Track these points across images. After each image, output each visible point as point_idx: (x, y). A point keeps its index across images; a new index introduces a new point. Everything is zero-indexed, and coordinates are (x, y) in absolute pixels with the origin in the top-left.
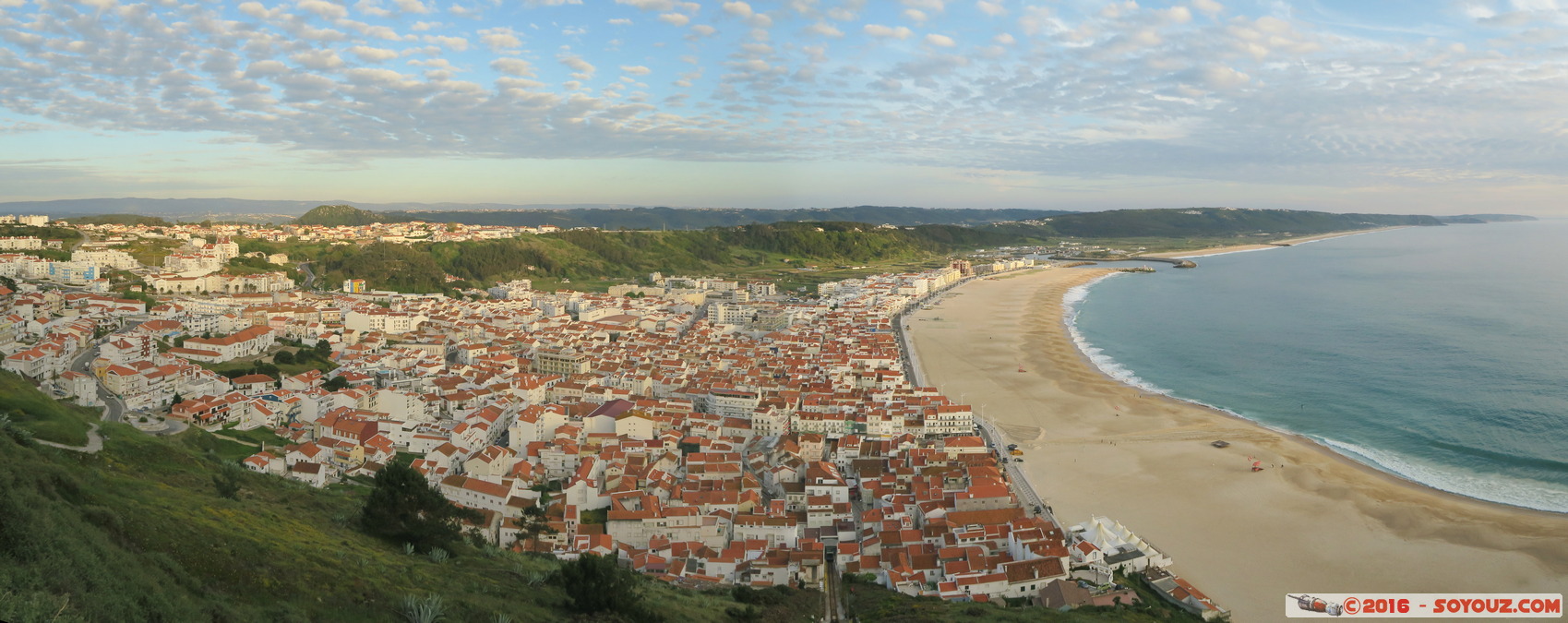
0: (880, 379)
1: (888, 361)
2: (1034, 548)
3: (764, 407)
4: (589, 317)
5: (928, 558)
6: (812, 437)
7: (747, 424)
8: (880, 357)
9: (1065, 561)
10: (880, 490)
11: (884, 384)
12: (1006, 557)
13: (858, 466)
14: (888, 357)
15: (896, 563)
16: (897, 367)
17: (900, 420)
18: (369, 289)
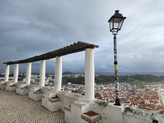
0: (155, 103)
1: (157, 100)
4: (105, 88)
8: (155, 99)
11: (156, 104)
14: (157, 99)
18: (71, 84)
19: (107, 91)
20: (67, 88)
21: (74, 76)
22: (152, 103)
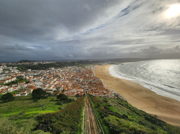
2: (106, 92)
3: (79, 79)
4: (62, 71)
5: (96, 92)
6: (84, 81)
7: (78, 80)
8: (91, 73)
9: (109, 93)
10: (91, 86)
11: (91, 76)
12: (103, 92)
13: (89, 84)
15: (92, 92)
16: (93, 74)
17: (93, 79)
18: (32, 70)
19: (63, 72)
20: (27, 74)
21: (33, 63)
22: (89, 76)
